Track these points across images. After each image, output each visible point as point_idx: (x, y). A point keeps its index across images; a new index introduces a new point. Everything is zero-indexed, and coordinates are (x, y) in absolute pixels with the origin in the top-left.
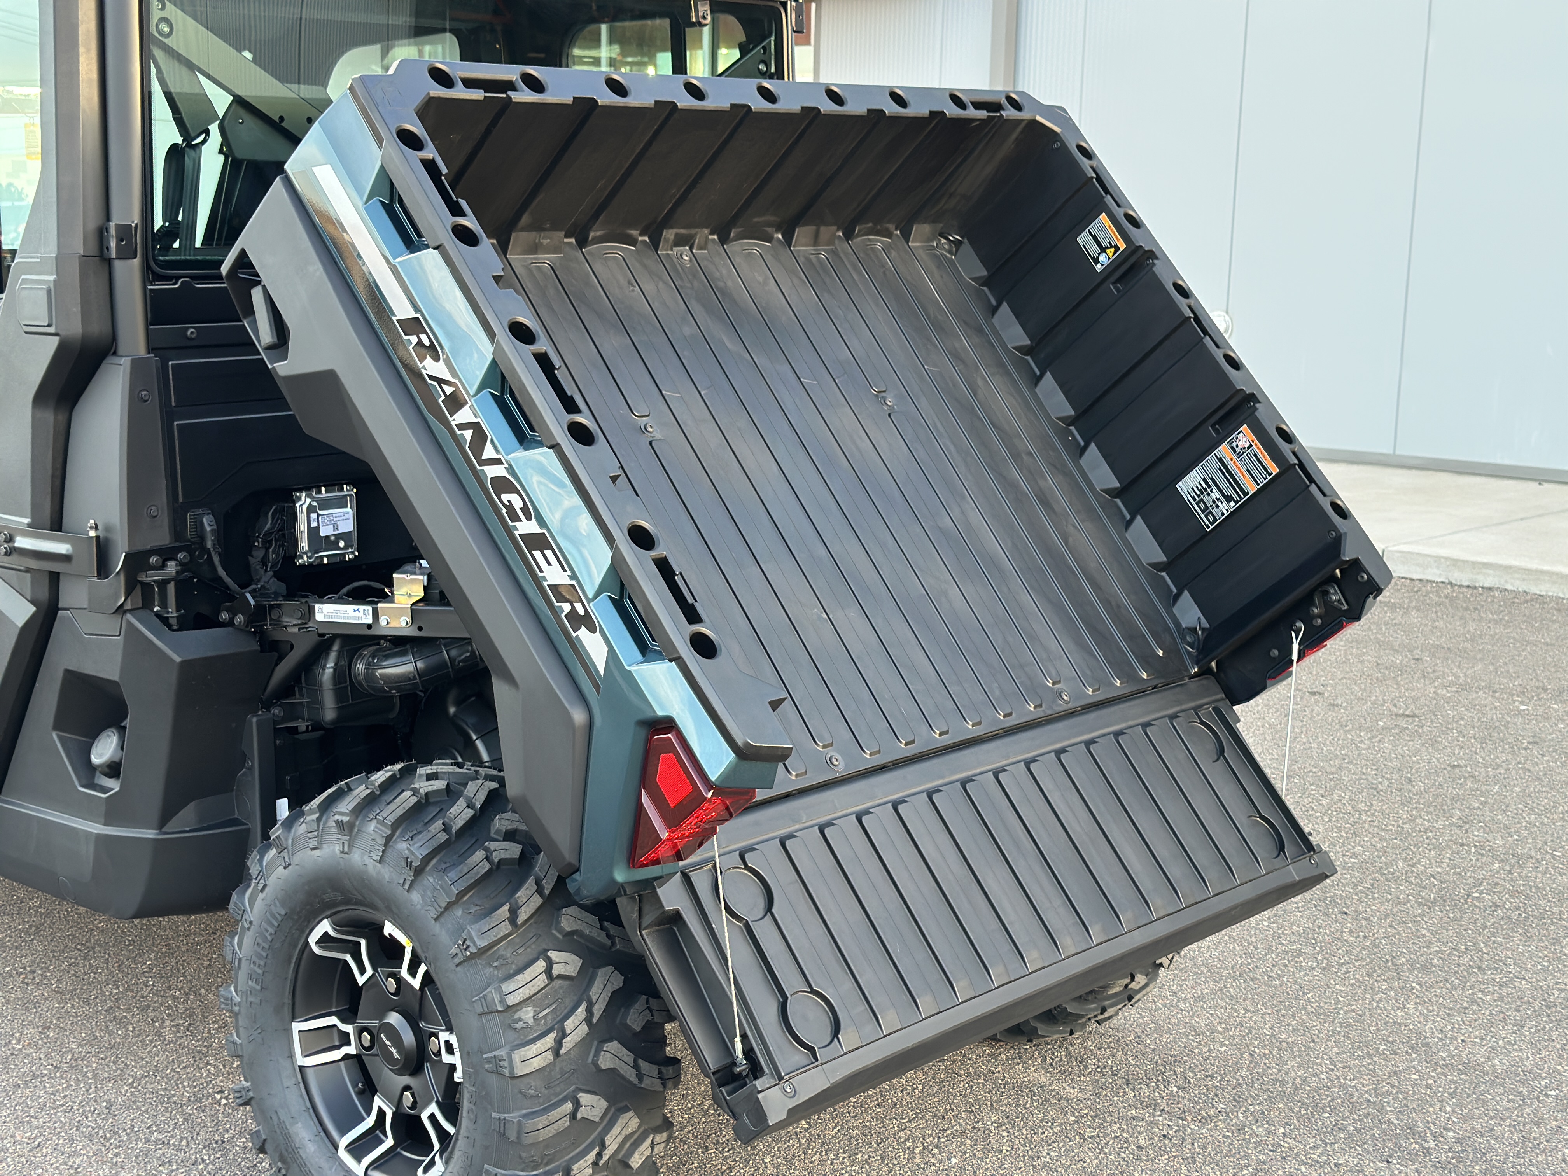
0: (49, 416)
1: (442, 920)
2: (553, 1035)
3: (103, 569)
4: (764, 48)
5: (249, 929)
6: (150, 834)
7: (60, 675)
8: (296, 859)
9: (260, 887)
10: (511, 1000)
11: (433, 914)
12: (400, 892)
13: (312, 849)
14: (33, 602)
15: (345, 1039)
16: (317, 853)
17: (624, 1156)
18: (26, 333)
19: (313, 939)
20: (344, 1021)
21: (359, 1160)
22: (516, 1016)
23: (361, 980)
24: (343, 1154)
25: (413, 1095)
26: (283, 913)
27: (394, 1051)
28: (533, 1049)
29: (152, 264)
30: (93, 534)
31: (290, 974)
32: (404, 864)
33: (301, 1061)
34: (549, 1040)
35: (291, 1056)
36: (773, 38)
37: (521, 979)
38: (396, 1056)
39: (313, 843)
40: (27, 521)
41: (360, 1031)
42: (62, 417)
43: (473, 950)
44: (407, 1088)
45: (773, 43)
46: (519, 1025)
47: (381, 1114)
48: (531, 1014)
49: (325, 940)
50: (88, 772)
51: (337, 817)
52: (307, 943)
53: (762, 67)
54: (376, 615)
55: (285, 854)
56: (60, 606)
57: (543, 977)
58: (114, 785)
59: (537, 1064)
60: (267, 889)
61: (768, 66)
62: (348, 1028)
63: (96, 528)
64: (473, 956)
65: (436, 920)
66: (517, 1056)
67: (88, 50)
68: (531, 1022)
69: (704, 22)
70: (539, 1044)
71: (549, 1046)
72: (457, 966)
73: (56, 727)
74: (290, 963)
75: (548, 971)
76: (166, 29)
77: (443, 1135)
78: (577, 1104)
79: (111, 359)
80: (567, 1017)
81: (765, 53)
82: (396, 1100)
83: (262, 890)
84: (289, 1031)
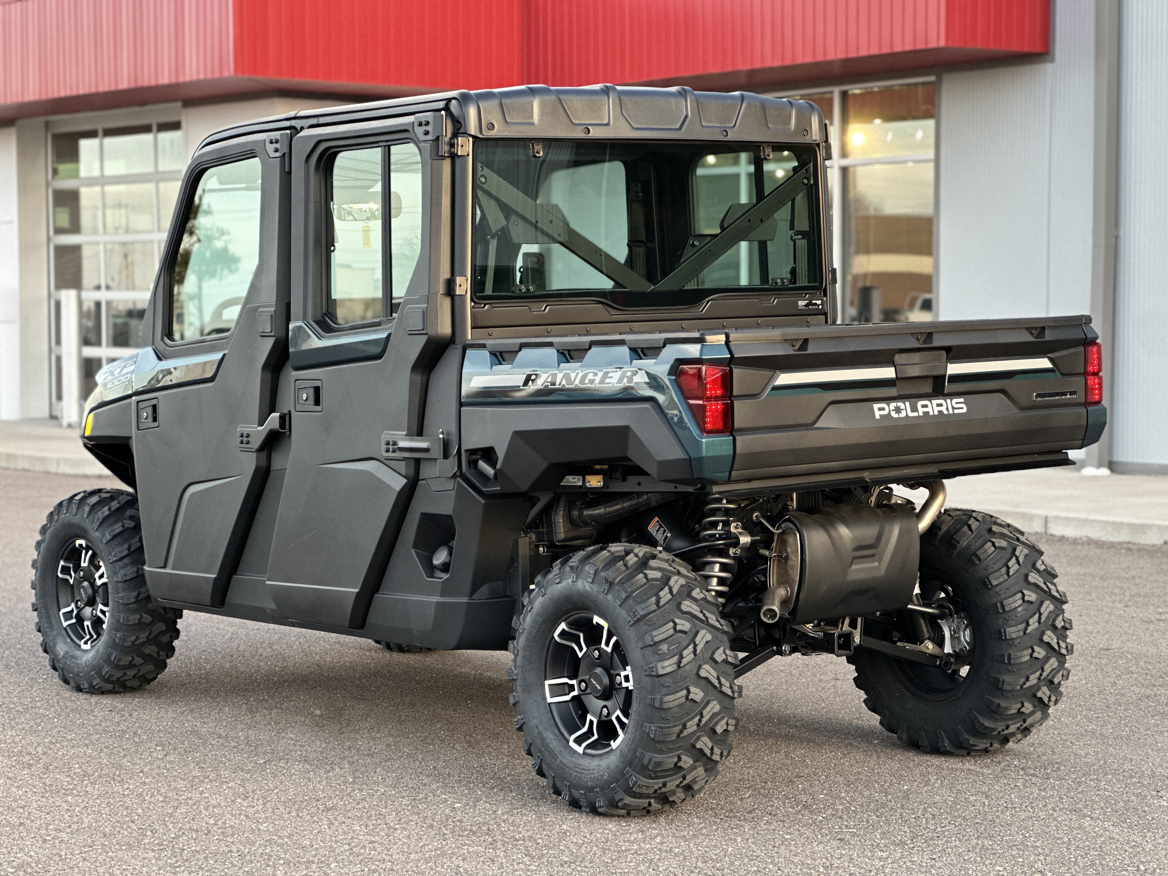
0: (418, 378)
1: (623, 606)
2: (677, 657)
3: (446, 456)
4: (806, 170)
5: (523, 632)
6: (465, 600)
7: (418, 517)
8: (548, 591)
9: (529, 608)
10: (657, 639)
11: (619, 603)
12: (601, 596)
13: (557, 584)
14: (405, 477)
15: (572, 688)
16: (559, 585)
17: (713, 726)
18: (409, 334)
19: (556, 635)
20: (571, 678)
21: (580, 745)
22: (659, 648)
23: (580, 655)
24: (572, 744)
25: (608, 710)
26: (541, 620)
27: (597, 686)
28: (667, 663)
29: (474, 298)
30: (441, 436)
31: (544, 655)
32: (604, 581)
33: (550, 700)
34: (675, 659)
35: (545, 698)
36: (812, 164)
37: (662, 630)
38: (599, 688)
39: (557, 581)
40: (404, 433)
41: (579, 684)
42: (425, 378)
43: (638, 616)
44: (605, 706)
45: (812, 167)
46: (660, 652)
47: (591, 722)
48: (666, 647)
49: (563, 634)
50: (431, 569)
51: (570, 564)
52: (553, 637)
53: (805, 181)
54: (584, 481)
55: (543, 590)
56: (420, 478)
57: (672, 630)
58: (445, 576)
59: (669, 670)
60: (533, 610)
61: (808, 180)
62: (574, 682)
63: (443, 433)
64: (639, 620)
65: (620, 606)
66: (659, 665)
67: (447, 193)
68: (666, 651)
69: (768, 158)
70: (670, 660)
71: (674, 662)
72: (630, 626)
73: (414, 547)
74: (544, 648)
75: (675, 628)
76: (484, 180)
77: (622, 725)
78: (689, 692)
79: (452, 346)
80: (684, 650)
81: (806, 173)
82: (598, 714)
83: (530, 611)
84: (543, 685)
